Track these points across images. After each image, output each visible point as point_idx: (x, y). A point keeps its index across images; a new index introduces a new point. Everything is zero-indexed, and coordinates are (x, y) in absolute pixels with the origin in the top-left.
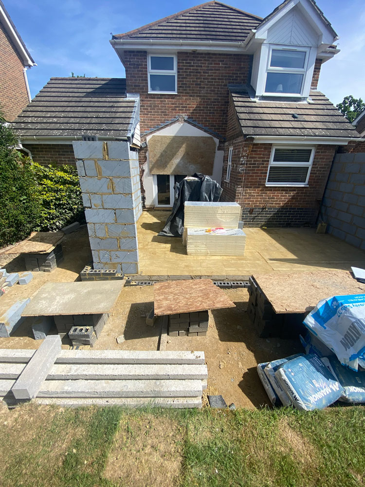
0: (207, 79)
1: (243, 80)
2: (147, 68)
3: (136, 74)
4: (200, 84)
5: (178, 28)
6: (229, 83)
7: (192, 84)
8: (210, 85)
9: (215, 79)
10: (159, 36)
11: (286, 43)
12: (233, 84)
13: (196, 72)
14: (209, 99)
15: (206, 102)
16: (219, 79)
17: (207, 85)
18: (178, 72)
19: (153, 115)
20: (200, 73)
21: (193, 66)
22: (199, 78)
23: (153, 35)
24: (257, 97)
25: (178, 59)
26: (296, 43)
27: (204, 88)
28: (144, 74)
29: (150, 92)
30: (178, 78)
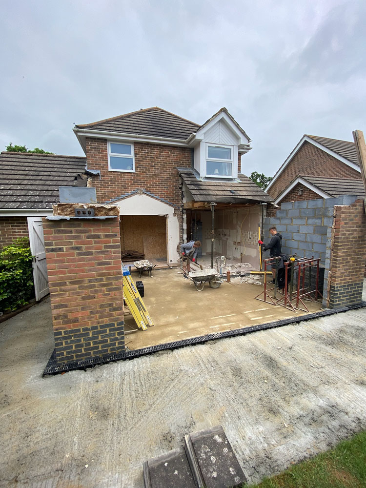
0: (159, 162)
1: (187, 165)
2: (107, 152)
3: (97, 155)
4: (155, 166)
5: (132, 125)
6: (178, 166)
7: (148, 166)
8: (163, 167)
9: (167, 163)
10: (118, 129)
11: (217, 143)
12: (180, 168)
13: (151, 158)
14: (163, 177)
15: (160, 179)
16: (169, 163)
17: (160, 167)
18: (135, 156)
19: (113, 188)
20: (154, 158)
21: (147, 153)
22: (153, 162)
23: (112, 128)
24: (201, 177)
25: (135, 147)
26: (223, 143)
27: (158, 169)
28: (104, 156)
29: (110, 169)
30: (135, 160)
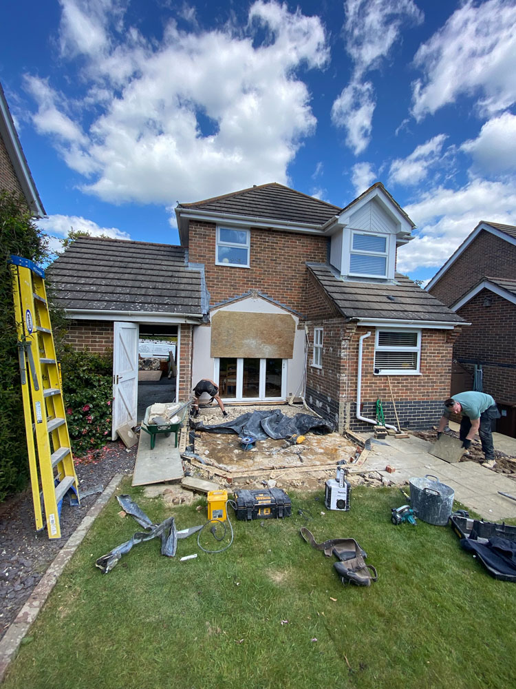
0: (283, 255)
1: (321, 259)
2: (215, 239)
3: (202, 244)
4: (275, 260)
5: (248, 205)
6: (307, 261)
7: (267, 260)
8: (287, 261)
9: (292, 256)
10: (231, 210)
11: (366, 229)
12: (311, 262)
13: (272, 248)
14: (286, 275)
15: (283, 278)
16: (296, 256)
17: (283, 261)
18: (251, 246)
19: (220, 288)
20: (275, 249)
21: (268, 242)
22: (275, 254)
23: (224, 209)
24: (342, 276)
25: (252, 234)
26: (375, 230)
27: (280, 264)
28: (211, 245)
29: (217, 263)
30: (251, 252)
